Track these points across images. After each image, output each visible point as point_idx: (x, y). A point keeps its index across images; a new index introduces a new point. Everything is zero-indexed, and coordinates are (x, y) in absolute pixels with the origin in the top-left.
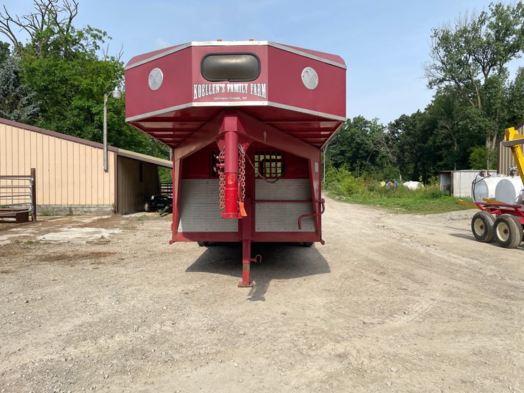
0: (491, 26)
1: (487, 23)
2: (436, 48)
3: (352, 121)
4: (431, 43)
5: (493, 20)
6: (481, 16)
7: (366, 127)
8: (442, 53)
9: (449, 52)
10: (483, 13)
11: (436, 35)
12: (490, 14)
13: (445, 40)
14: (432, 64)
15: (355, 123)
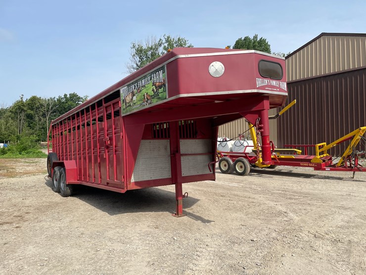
0: (165, 48)
1: (163, 46)
2: (134, 55)
3: (68, 96)
4: (130, 52)
5: (166, 45)
6: (160, 41)
7: (79, 101)
8: (138, 59)
9: (142, 59)
10: (161, 39)
11: (134, 47)
12: (164, 41)
13: (140, 51)
14: (131, 65)
15: (71, 97)
